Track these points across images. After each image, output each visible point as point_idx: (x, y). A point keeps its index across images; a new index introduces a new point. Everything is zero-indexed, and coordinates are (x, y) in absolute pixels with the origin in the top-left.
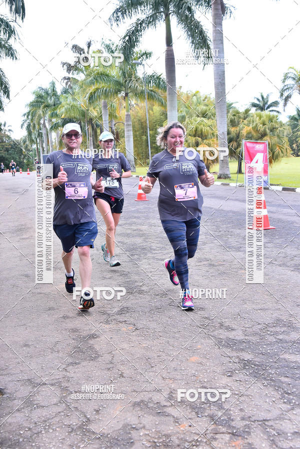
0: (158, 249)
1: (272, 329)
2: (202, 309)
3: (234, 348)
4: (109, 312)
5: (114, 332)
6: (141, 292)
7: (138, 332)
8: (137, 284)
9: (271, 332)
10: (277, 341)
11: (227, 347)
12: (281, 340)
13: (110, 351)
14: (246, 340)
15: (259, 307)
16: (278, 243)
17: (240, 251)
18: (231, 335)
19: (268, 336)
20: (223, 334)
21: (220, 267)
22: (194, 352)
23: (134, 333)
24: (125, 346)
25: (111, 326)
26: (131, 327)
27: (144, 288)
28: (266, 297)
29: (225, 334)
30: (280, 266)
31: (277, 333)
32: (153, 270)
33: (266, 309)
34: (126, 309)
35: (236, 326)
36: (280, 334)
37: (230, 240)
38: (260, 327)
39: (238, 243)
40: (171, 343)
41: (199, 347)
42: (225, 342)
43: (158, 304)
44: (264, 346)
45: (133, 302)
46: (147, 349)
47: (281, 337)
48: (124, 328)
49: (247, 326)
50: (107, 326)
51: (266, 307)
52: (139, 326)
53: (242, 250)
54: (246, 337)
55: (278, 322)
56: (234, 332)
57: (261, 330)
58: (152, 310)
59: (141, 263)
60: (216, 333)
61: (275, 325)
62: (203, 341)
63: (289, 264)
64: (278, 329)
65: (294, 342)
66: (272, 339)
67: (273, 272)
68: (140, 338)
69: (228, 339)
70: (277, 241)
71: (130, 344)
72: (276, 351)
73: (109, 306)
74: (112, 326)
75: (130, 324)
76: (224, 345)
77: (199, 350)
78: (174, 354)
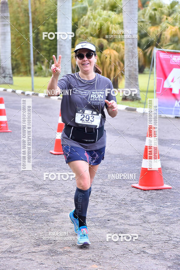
17: (105, 227)
21: (64, 257)
30: (154, 257)
37: (98, 207)
53: (108, 225)
63: (167, 255)
70: (167, 211)
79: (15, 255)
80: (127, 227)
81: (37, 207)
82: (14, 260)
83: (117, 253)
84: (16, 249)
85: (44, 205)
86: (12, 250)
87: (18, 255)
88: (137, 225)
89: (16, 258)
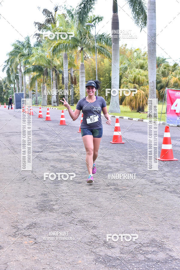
0: (79, 173)
1: (144, 249)
2: (95, 227)
3: (108, 264)
4: (19, 227)
5: (17, 245)
6: (52, 210)
7: (35, 246)
8: (52, 203)
9: (143, 251)
10: (145, 260)
11: (102, 263)
12: (149, 259)
13: (7, 262)
14: (120, 257)
15: (141, 228)
16: (175, 173)
17: (144, 178)
18: (109, 252)
19: (139, 255)
20: (104, 251)
21: (123, 192)
22: (74, 267)
23: (32, 247)
24: (21, 258)
25: (16, 239)
26: (32, 241)
27: (55, 207)
28: (150, 219)
29: (106, 251)
30: (171, 192)
31: (147, 253)
32: (68, 191)
33: (147, 230)
34: (34, 224)
35: (116, 244)
36: (150, 254)
37: (139, 169)
38: (135, 246)
39: (144, 172)
40: (58, 257)
41: (80, 262)
42: (103, 258)
43: (61, 222)
44: (133, 264)
45: (43, 218)
46: (37, 261)
47: (149, 256)
48: (26, 241)
49: (125, 245)
50: (13, 239)
51: (147, 229)
52: (39, 240)
54: (122, 255)
55: (152, 242)
56: (113, 249)
57: (135, 248)
58: (55, 226)
59: (62, 185)
60: (98, 250)
61: (148, 245)
62: (85, 256)
64: (150, 249)
65: (159, 261)
66: (141, 257)
67: (163, 197)
68: (35, 251)
69: (106, 256)
70: (176, 171)
71: (25, 256)
72: (141, 269)
73: (22, 221)
74: (18, 239)
75: (32, 238)
76: (101, 261)
77: (78, 265)
78: (57, 267)
79: (97, 190)
80: (155, 178)
81: (106, 168)
82: (97, 193)
83: (151, 190)
84: (97, 188)
85: (110, 168)
86: (95, 188)
87: (99, 190)
88: (160, 177)
89: (97, 191)
